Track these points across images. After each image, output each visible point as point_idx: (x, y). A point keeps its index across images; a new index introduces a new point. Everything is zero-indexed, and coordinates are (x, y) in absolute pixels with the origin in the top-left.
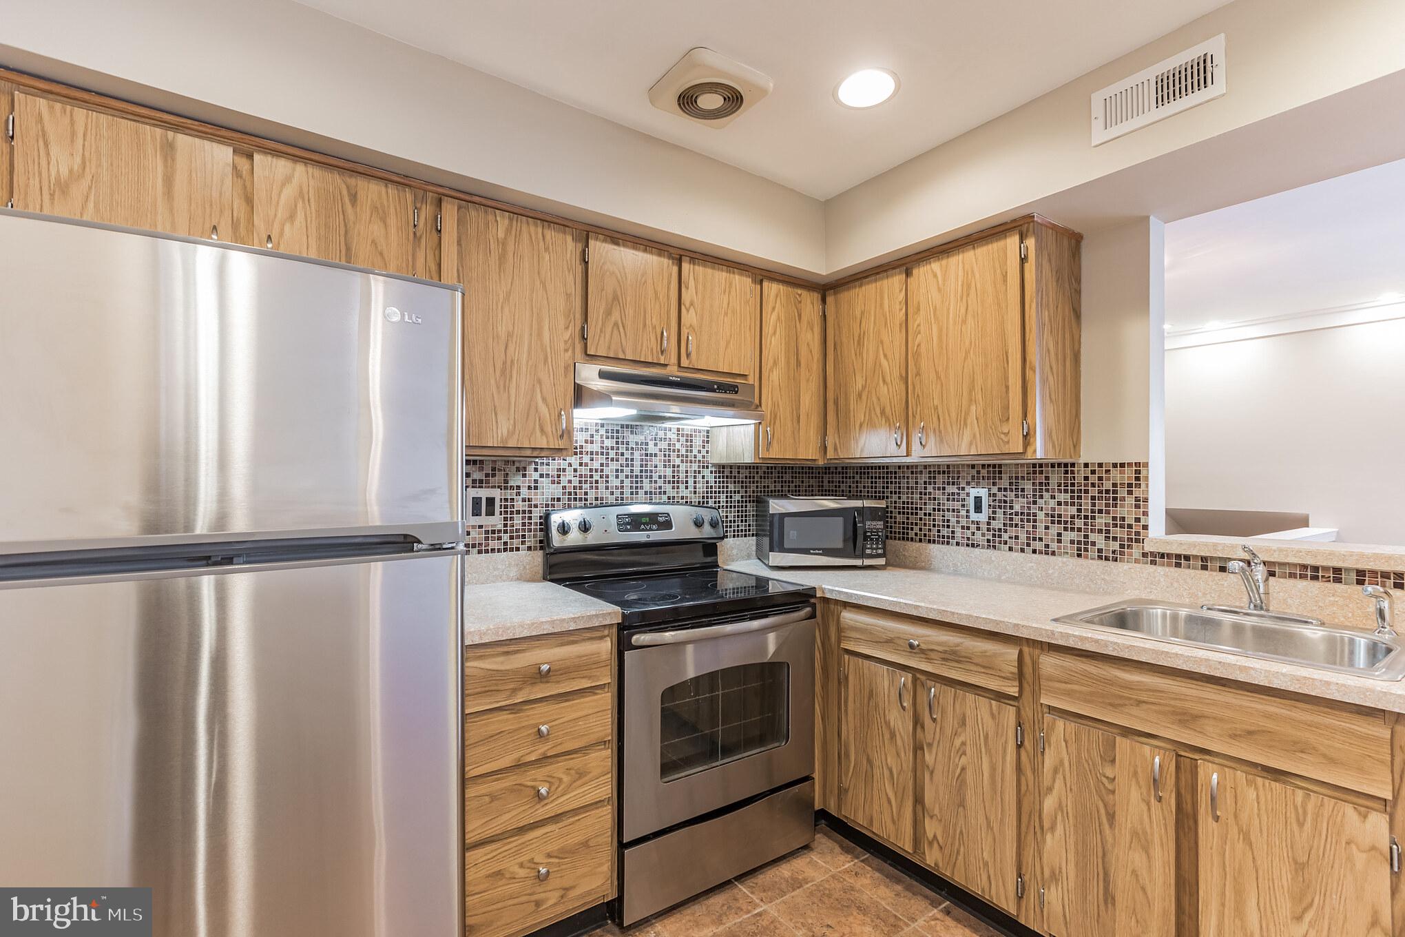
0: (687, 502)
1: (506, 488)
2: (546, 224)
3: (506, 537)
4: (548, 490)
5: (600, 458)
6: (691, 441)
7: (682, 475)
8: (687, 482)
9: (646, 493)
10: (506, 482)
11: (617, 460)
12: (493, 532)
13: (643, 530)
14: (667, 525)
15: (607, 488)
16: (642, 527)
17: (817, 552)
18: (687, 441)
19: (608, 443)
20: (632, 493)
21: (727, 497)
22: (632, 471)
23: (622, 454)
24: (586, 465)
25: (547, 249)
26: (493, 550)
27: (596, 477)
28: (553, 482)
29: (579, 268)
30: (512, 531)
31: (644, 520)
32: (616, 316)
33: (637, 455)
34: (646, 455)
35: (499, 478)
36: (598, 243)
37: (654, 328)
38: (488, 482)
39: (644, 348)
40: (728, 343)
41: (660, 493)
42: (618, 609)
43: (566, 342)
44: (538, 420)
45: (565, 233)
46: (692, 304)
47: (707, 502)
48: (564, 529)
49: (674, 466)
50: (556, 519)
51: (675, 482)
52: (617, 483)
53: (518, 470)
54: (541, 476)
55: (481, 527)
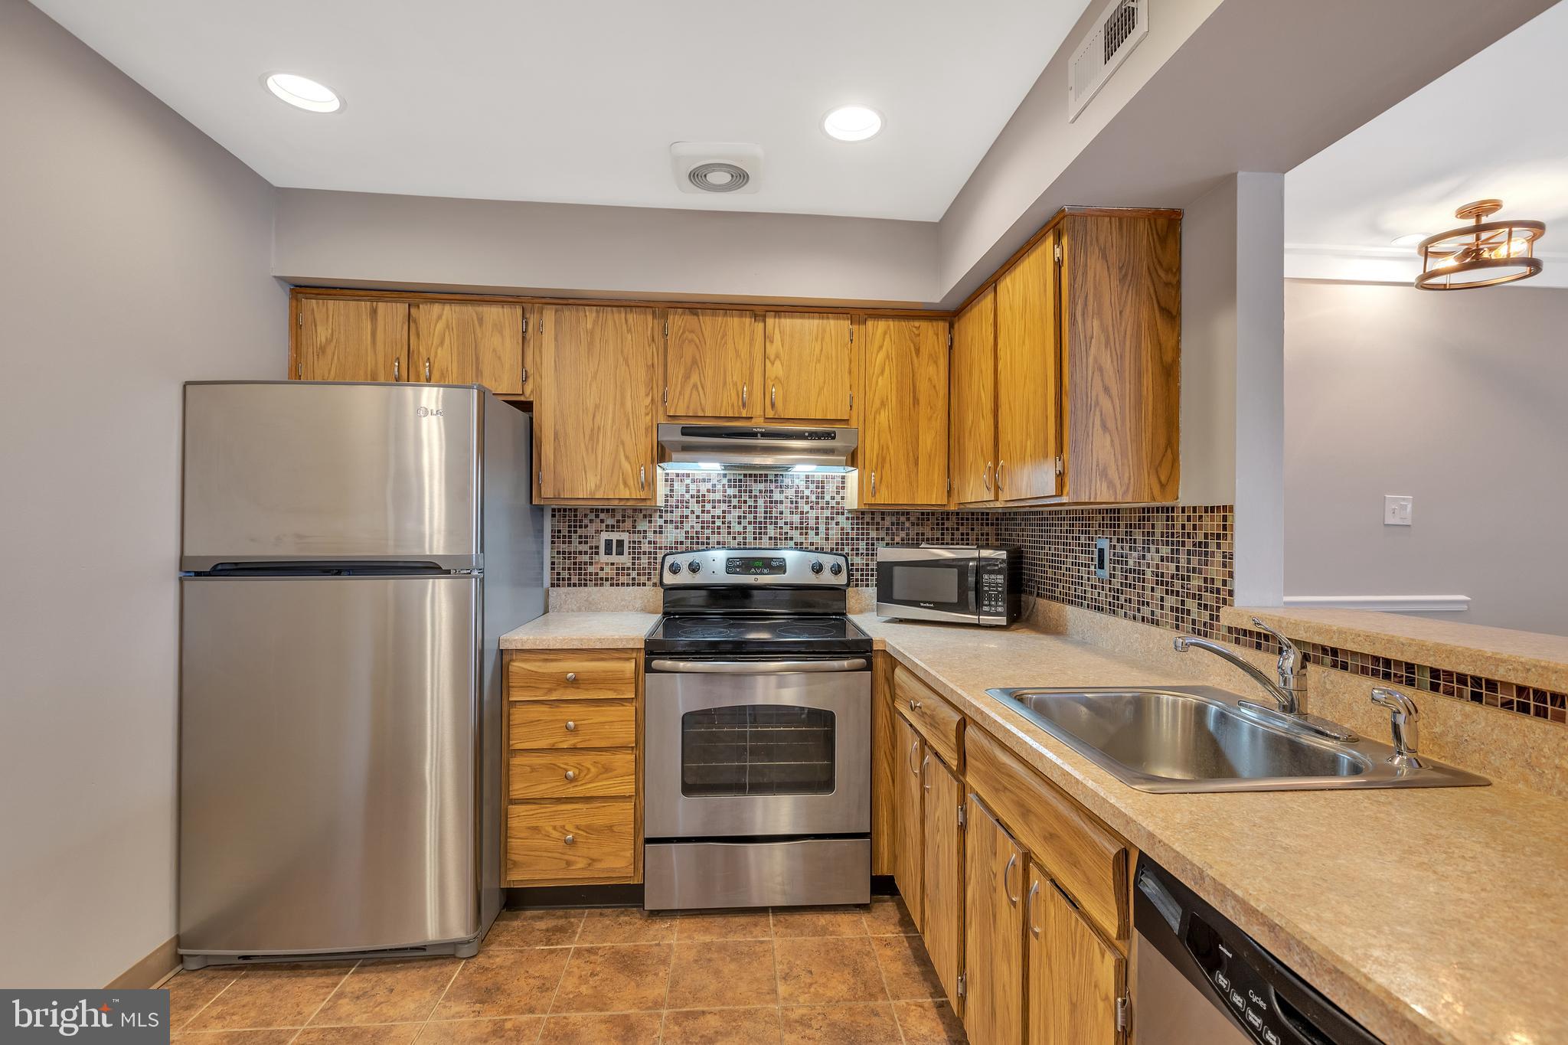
1: (634, 532)
3: (634, 574)
4: (671, 535)
5: (724, 507)
6: (823, 487)
7: (812, 522)
8: (817, 528)
9: (770, 538)
10: (634, 527)
11: (740, 508)
12: (623, 569)
13: (753, 573)
14: (782, 569)
15: (729, 533)
16: (753, 569)
17: (928, 605)
18: (817, 487)
19: (731, 491)
20: (755, 539)
21: (867, 544)
22: (755, 517)
23: (745, 502)
24: (708, 512)
26: (623, 584)
27: (718, 523)
28: (677, 528)
30: (639, 569)
31: (756, 564)
33: (761, 502)
34: (771, 502)
35: (628, 524)
38: (618, 527)
41: (786, 538)
47: (842, 549)
48: (674, 569)
49: (802, 512)
50: (669, 560)
51: (803, 529)
52: (739, 528)
53: (645, 516)
54: (666, 522)
55: (612, 564)
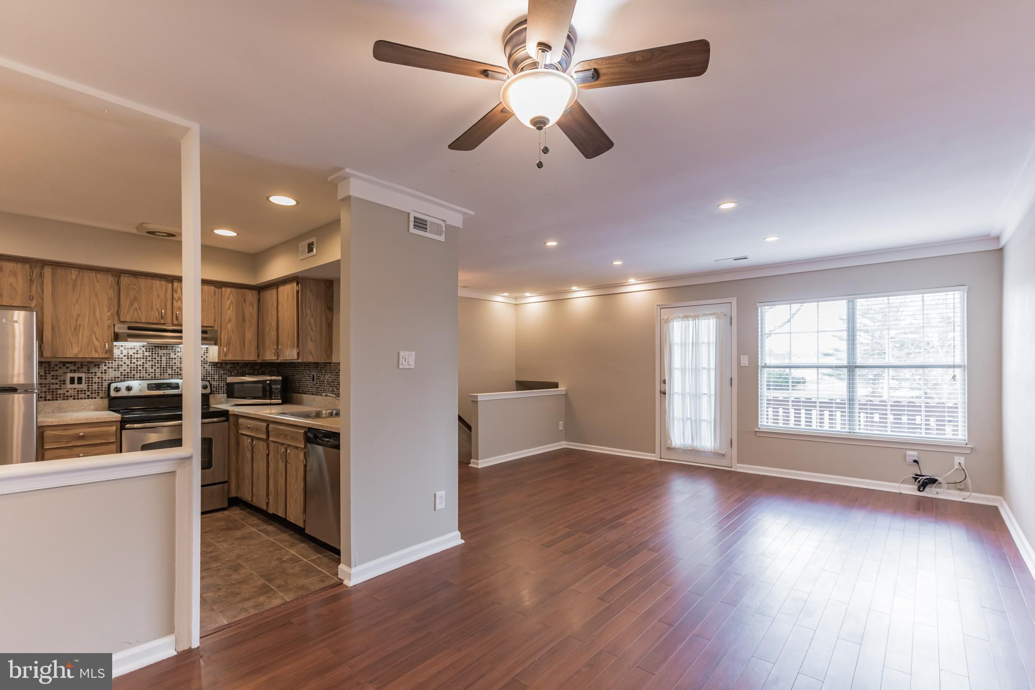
1: (89, 373)
3: (88, 393)
4: (112, 374)
5: (142, 360)
10: (89, 370)
11: (152, 361)
12: (82, 391)
13: (162, 390)
14: (177, 387)
15: (146, 373)
16: (162, 388)
19: (147, 354)
20: (160, 374)
22: (161, 365)
23: (155, 358)
24: (134, 363)
26: (81, 398)
27: (140, 368)
28: (115, 370)
30: (92, 391)
31: (163, 386)
32: (136, 305)
33: (164, 359)
34: (169, 359)
35: (85, 369)
38: (78, 371)
43: (109, 316)
48: (117, 390)
50: (113, 385)
52: (152, 370)
53: (95, 365)
54: (109, 368)
55: (75, 389)
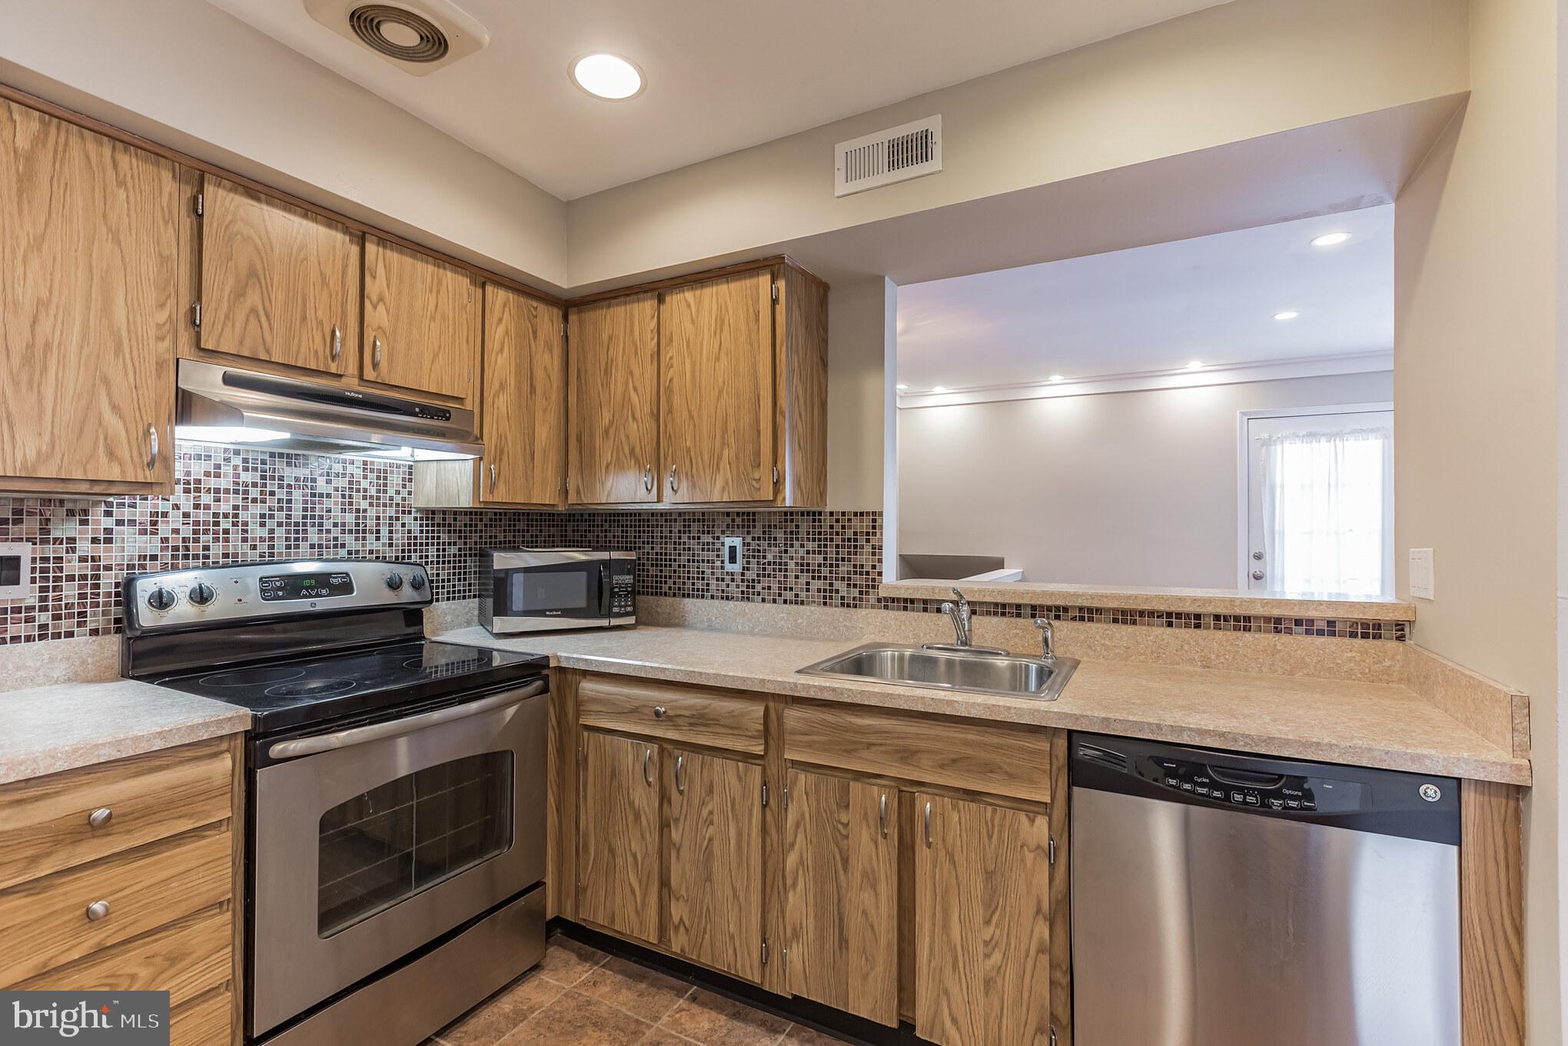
0: (378, 558)
1: (45, 541)
2: (119, 145)
3: (43, 617)
4: (131, 544)
5: (233, 498)
6: (385, 478)
7: (371, 523)
8: (378, 532)
9: (312, 546)
10: (45, 531)
11: (263, 502)
12: (17, 612)
13: (305, 597)
14: (346, 587)
15: (245, 540)
16: (304, 592)
17: (555, 613)
18: (378, 478)
19: (247, 477)
20: (288, 547)
21: (438, 550)
22: (289, 517)
23: (272, 493)
24: (207, 507)
25: (121, 183)
26: (15, 638)
27: (225, 524)
28: (143, 532)
29: (186, 223)
30: (57, 609)
31: (306, 583)
32: (253, 298)
33: (297, 495)
34: (313, 495)
35: (29, 526)
36: (221, 192)
37: (320, 323)
38: (4, 532)
39: (303, 349)
40: (436, 355)
41: (335, 546)
42: (246, 711)
43: (159, 326)
44: (102, 437)
45: (158, 165)
46: (381, 299)
47: (409, 557)
48: (161, 601)
49: (358, 511)
50: (145, 587)
51: (360, 531)
52: (262, 532)
53: (71, 513)
54: (120, 523)
